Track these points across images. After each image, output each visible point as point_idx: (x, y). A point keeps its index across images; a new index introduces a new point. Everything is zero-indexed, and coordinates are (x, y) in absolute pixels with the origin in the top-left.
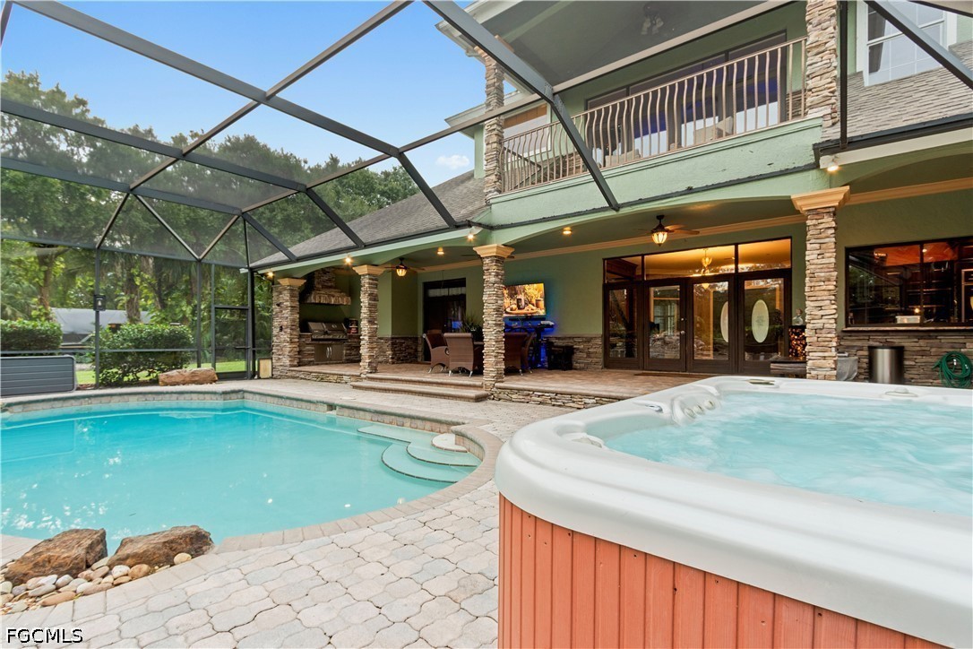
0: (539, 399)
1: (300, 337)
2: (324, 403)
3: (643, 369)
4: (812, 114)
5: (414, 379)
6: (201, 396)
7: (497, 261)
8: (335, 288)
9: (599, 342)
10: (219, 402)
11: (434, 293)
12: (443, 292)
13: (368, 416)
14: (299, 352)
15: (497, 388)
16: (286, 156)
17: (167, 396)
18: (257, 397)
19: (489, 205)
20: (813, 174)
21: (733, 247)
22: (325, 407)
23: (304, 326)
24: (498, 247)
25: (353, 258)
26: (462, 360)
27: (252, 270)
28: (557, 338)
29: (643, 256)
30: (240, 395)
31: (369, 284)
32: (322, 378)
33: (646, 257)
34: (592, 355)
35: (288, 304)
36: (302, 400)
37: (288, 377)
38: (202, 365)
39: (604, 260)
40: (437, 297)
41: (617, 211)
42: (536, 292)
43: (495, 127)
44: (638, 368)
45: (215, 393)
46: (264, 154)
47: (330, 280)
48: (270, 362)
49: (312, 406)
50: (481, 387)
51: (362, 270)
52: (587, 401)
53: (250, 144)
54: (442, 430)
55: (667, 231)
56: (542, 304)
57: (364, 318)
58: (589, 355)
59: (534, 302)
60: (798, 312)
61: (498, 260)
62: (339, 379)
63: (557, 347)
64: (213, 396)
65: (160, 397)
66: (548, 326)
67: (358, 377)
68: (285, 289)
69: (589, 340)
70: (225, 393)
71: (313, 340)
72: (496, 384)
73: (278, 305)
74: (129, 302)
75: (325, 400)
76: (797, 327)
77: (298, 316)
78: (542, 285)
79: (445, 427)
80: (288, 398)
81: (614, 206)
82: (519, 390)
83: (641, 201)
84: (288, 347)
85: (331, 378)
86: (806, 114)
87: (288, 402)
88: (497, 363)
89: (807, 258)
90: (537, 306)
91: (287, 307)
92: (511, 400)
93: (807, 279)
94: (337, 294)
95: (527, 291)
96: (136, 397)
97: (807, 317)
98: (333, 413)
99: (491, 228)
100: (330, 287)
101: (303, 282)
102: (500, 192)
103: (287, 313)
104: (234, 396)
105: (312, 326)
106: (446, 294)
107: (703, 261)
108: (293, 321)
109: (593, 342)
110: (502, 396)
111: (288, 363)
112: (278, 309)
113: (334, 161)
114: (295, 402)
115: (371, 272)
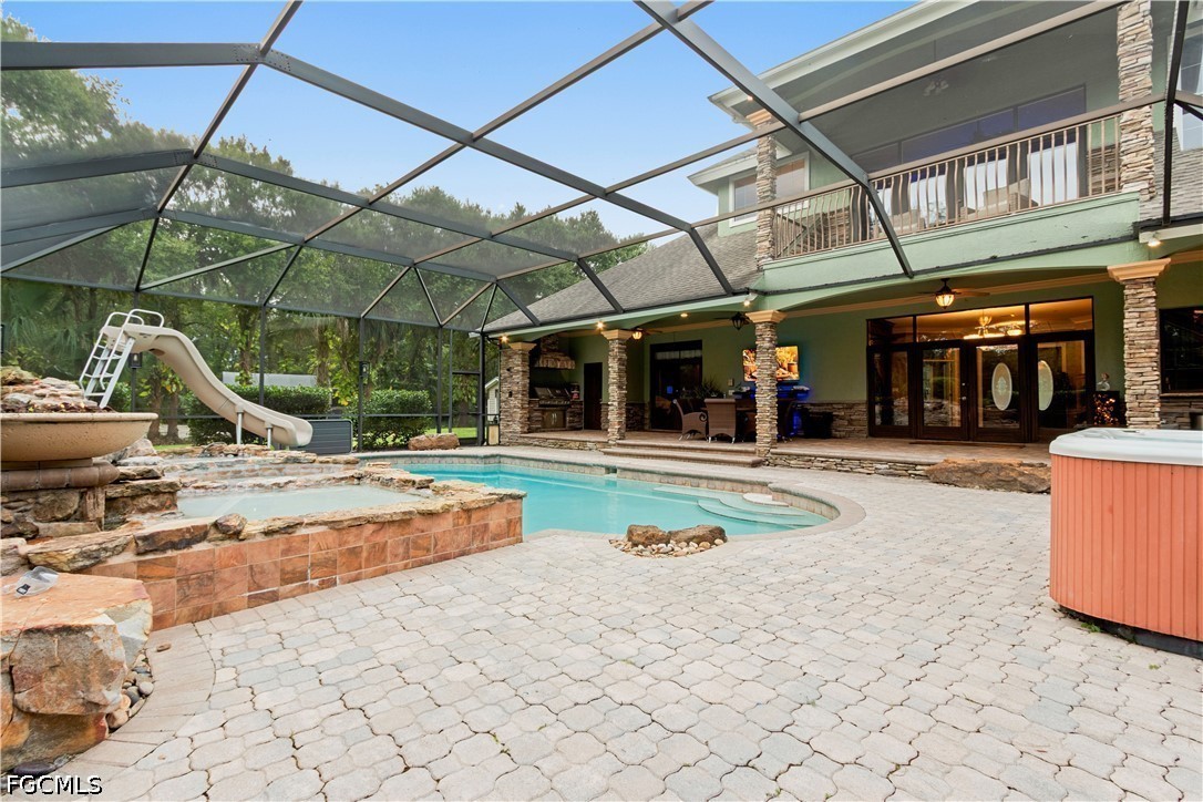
0: (823, 465)
1: (530, 403)
2: (602, 466)
3: (916, 438)
4: (1127, 188)
5: (673, 445)
6: (462, 460)
7: (771, 327)
8: (559, 351)
9: (864, 408)
10: (481, 466)
11: (661, 356)
12: (675, 355)
13: (656, 478)
14: (529, 419)
15: (773, 454)
16: (471, 208)
17: (431, 459)
18: (517, 461)
19: (760, 270)
20: (1130, 246)
21: (1023, 307)
22: (603, 470)
23: (532, 394)
24: (774, 313)
25: (605, 323)
26: (723, 427)
27: (484, 334)
28: (812, 405)
29: (914, 316)
30: (497, 460)
31: (619, 348)
32: (561, 445)
33: (918, 317)
34: (855, 423)
35: (520, 368)
36: (575, 464)
37: (519, 444)
38: (442, 430)
39: (868, 320)
40: (666, 360)
41: (911, 278)
42: (788, 356)
43: (769, 193)
44: (911, 437)
45: (476, 457)
46: (452, 205)
47: (554, 343)
48: (497, 428)
49: (587, 470)
50: (754, 453)
51: (610, 335)
52: (879, 466)
53: (435, 197)
54: (745, 490)
55: (953, 293)
56: (795, 368)
57: (613, 383)
58: (851, 422)
59: (786, 366)
60: (1104, 376)
61: (773, 325)
62: (582, 446)
63: (812, 413)
64: (473, 460)
65: (425, 460)
66: (802, 391)
67: (606, 444)
68: (516, 354)
69: (851, 406)
70: (486, 457)
71: (541, 406)
72: (772, 450)
73: (508, 370)
74: (320, 366)
75: (604, 463)
76: (1102, 393)
77: (528, 381)
78: (795, 349)
79: (749, 487)
80: (556, 462)
81: (907, 273)
82: (798, 456)
83: (939, 269)
84: (519, 414)
85: (572, 444)
86: (1120, 187)
87: (556, 466)
88: (771, 429)
89: (1125, 326)
90: (790, 370)
91: (518, 372)
92: (789, 466)
93: (1126, 346)
94: (562, 358)
95: (778, 354)
96: (404, 460)
97: (1127, 383)
98: (612, 476)
99: (764, 294)
100: (554, 351)
101: (533, 345)
102: (773, 257)
103: (518, 378)
104: (492, 460)
105: (540, 391)
106: (677, 356)
107: (981, 319)
108: (524, 386)
109: (856, 408)
110: (778, 461)
111: (518, 429)
112: (507, 374)
113: (520, 209)
114: (565, 466)
115: (622, 337)
